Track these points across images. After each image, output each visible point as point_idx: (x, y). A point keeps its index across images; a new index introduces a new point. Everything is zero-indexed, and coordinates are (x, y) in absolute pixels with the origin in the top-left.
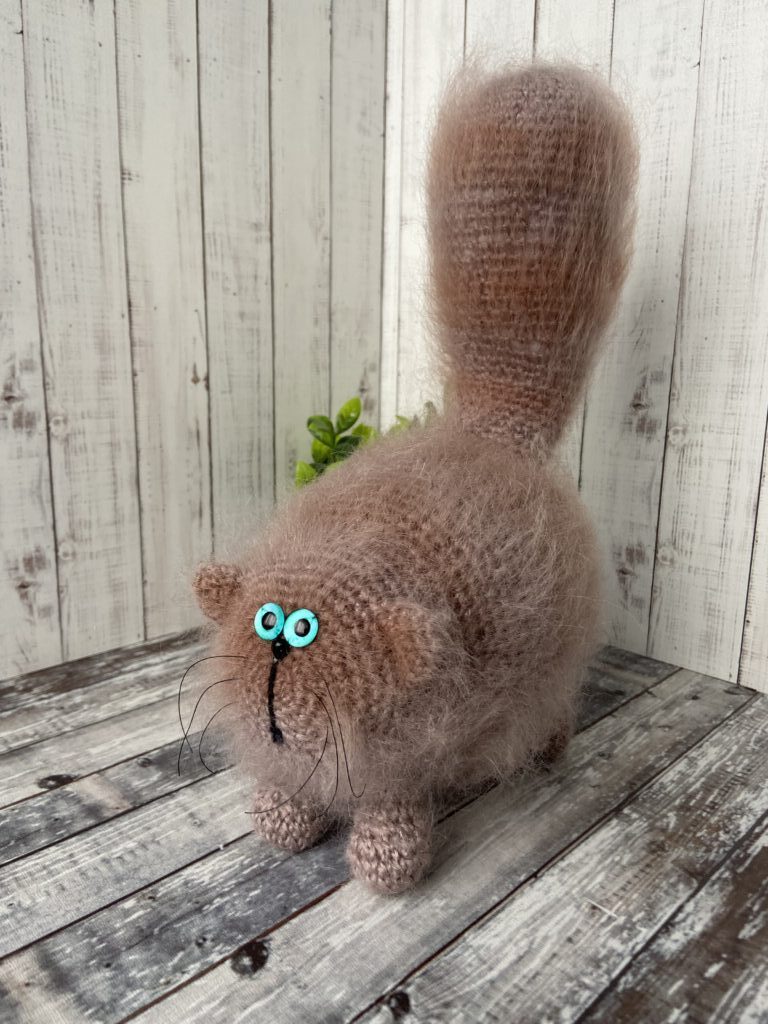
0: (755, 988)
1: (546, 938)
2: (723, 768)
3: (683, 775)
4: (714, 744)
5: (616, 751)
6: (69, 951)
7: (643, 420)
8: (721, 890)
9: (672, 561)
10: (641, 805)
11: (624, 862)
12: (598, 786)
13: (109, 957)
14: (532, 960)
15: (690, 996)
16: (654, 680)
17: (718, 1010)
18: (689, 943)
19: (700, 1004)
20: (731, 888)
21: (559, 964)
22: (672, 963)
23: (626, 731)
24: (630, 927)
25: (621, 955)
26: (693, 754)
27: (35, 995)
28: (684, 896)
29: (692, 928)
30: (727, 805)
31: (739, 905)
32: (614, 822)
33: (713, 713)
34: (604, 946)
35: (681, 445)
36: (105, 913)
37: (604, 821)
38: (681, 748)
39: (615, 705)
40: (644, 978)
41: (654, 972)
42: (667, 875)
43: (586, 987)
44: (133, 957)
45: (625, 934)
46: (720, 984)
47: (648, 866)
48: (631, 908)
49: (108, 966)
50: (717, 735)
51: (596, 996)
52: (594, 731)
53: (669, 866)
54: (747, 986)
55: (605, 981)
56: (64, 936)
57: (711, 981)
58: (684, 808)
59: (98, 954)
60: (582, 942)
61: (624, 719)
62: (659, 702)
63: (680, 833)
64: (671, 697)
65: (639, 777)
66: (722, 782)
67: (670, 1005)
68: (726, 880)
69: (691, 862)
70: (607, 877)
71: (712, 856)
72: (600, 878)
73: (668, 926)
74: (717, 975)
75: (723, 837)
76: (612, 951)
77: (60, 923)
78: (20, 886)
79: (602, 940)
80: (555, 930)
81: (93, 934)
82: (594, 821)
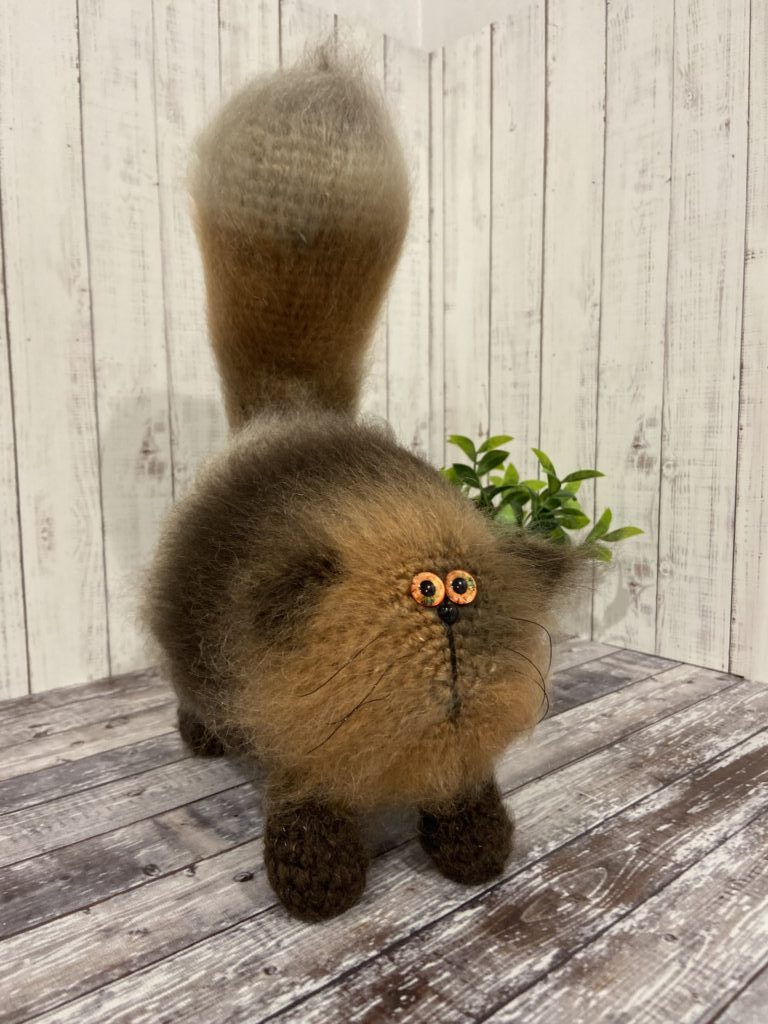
0: (693, 836)
1: (543, 809)
2: (701, 724)
3: (667, 727)
4: (697, 710)
5: (615, 713)
6: (207, 809)
7: (642, 458)
8: (680, 789)
9: (671, 573)
10: (630, 743)
11: (609, 773)
12: (598, 732)
13: (236, 812)
14: (531, 818)
15: (644, 839)
16: (659, 671)
17: (662, 845)
18: (649, 814)
19: (650, 843)
20: (688, 788)
21: (551, 822)
22: (633, 823)
23: (626, 702)
24: (607, 806)
25: (597, 819)
26: (679, 715)
27: (189, 829)
28: (650, 791)
29: (653, 806)
30: (698, 744)
31: (694, 796)
32: (606, 752)
33: (703, 691)
34: (584, 814)
35: (673, 476)
36: (231, 791)
37: (598, 750)
38: (670, 712)
39: (621, 686)
40: (612, 829)
41: (619, 827)
42: (640, 780)
43: (567, 832)
44: (253, 812)
45: (602, 809)
46: (667, 834)
47: (627, 775)
48: (609, 796)
49: (236, 816)
50: (702, 705)
51: (573, 837)
52: (600, 701)
53: (643, 775)
54: (685, 836)
55: (583, 830)
56: (204, 802)
57: (660, 832)
58: (665, 745)
59: (229, 810)
60: (569, 811)
61: (628, 694)
62: (658, 685)
63: (657, 758)
64: (670, 681)
65: (631, 728)
66: (699, 732)
67: (627, 843)
68: (686, 784)
69: (661, 774)
70: (594, 780)
71: (678, 771)
72: (589, 780)
73: (634, 806)
74: (665, 830)
75: (689, 761)
76: (590, 816)
77: (200, 796)
78: (170, 778)
79: (585, 810)
80: (550, 805)
81: (223, 801)
82: (590, 751)
